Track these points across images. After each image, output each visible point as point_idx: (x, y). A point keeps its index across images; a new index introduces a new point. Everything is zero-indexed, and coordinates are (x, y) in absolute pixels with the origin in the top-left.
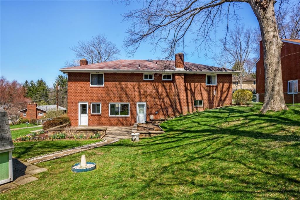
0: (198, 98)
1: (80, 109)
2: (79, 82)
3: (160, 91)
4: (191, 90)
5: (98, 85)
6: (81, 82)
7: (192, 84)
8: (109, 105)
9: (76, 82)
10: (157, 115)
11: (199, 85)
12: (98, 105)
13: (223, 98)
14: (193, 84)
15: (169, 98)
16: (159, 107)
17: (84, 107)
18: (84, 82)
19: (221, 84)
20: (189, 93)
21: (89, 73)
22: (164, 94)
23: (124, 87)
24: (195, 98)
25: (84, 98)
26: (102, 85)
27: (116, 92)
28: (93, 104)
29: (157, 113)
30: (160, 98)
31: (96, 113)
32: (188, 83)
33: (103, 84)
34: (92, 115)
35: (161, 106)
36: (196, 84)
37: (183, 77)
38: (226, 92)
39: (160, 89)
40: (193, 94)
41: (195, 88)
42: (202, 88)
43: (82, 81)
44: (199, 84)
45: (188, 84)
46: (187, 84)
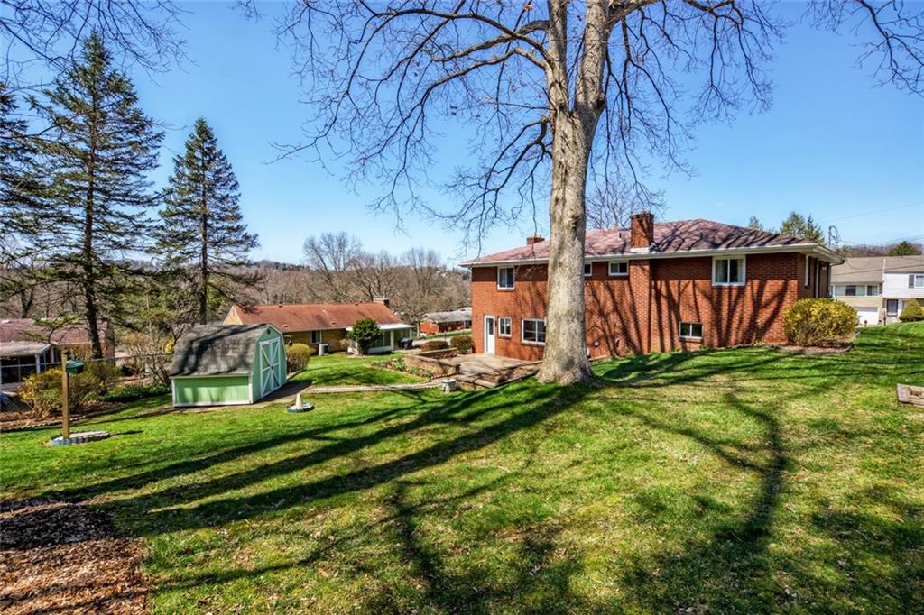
0: (687, 316)
1: (486, 325)
2: (484, 283)
3: (602, 300)
4: (669, 297)
5: (508, 286)
7: (671, 282)
8: (523, 322)
9: (481, 283)
10: (596, 349)
11: (691, 286)
12: (508, 321)
13: (760, 321)
14: (673, 284)
15: (619, 314)
16: (601, 333)
17: (491, 321)
18: (489, 283)
19: (756, 282)
20: (664, 302)
21: (497, 267)
22: (610, 306)
23: (540, 289)
24: (678, 318)
25: (490, 308)
27: (529, 299)
28: (501, 320)
29: (597, 344)
30: (601, 313)
31: (506, 335)
32: (661, 280)
33: (514, 286)
34: (500, 338)
35: (604, 330)
36: (683, 283)
37: (647, 267)
38: (774, 305)
39: (603, 295)
40: (674, 307)
41: (680, 294)
42: (697, 293)
44: (691, 282)
45: (663, 283)
46: (659, 283)
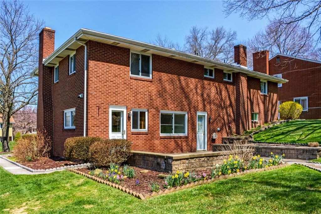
2: (110, 65)
3: (223, 97)
4: (250, 98)
5: (142, 75)
6: (115, 65)
8: (160, 115)
9: (106, 64)
10: (219, 133)
11: (256, 93)
12: (143, 114)
14: (251, 90)
15: (232, 109)
16: (222, 121)
18: (119, 66)
20: (249, 101)
21: (129, 50)
22: (227, 102)
25: (120, 98)
26: (149, 76)
28: (134, 112)
29: (218, 129)
31: (139, 130)
33: (151, 75)
34: (133, 134)
35: (224, 119)
37: (246, 79)
39: (224, 94)
40: (252, 104)
41: (253, 96)
42: (258, 96)
43: (117, 64)
44: (256, 91)
45: (248, 90)
